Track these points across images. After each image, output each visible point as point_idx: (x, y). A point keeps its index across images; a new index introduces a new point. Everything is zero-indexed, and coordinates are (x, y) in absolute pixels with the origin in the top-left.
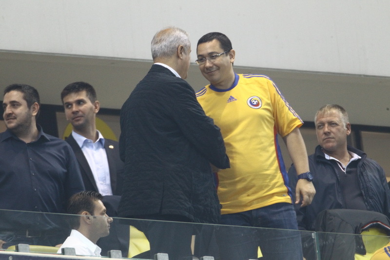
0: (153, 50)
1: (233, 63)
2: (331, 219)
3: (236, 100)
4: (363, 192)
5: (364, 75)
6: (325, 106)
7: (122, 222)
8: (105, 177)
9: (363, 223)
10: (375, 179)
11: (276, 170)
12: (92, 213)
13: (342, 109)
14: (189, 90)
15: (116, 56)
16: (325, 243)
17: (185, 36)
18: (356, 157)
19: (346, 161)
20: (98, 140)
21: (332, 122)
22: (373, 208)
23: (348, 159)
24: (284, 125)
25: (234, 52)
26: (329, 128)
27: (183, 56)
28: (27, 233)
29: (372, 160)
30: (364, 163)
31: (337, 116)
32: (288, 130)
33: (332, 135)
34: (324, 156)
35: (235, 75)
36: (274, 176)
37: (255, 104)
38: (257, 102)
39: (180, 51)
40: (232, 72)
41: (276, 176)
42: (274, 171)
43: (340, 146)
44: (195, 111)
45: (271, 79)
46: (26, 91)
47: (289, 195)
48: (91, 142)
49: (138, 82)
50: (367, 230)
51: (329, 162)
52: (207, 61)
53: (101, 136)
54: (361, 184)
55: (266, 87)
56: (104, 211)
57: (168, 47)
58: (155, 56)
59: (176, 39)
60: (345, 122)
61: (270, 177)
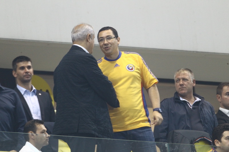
0: (73, 37)
1: (118, 45)
2: (177, 136)
3: (119, 66)
4: (202, 120)
5: (196, 52)
6: (180, 69)
7: (55, 137)
8: (38, 112)
9: (196, 138)
10: (209, 113)
11: (142, 107)
12: (35, 132)
13: (190, 71)
15: (50, 40)
16: (173, 150)
17: (91, 28)
18: (198, 99)
19: (192, 102)
20: (33, 90)
21: (185, 78)
23: (194, 101)
24: (147, 82)
25: (119, 38)
26: (183, 82)
27: (90, 40)
30: (202, 103)
31: (187, 74)
32: (149, 85)
33: (185, 86)
34: (180, 98)
35: (119, 52)
36: (140, 111)
37: (131, 68)
38: (132, 67)
39: (88, 38)
40: (118, 50)
41: (141, 111)
42: (141, 108)
43: (189, 92)
44: (97, 72)
47: (149, 122)
48: (29, 92)
49: (64, 56)
50: (198, 142)
51: (182, 102)
52: (106, 40)
53: (34, 88)
54: (201, 115)
55: (137, 59)
56: (44, 130)
57: (81, 35)
58: (73, 40)
59: (86, 30)
60: (192, 79)
61: (138, 111)
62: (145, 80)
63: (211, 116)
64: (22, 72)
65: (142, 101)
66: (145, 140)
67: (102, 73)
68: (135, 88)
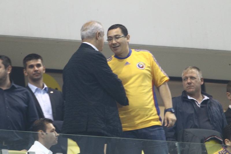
0: (82, 35)
1: (128, 42)
2: (187, 135)
3: (130, 64)
4: (210, 119)
6: (188, 67)
7: (63, 136)
8: (49, 110)
11: (153, 106)
12: (45, 131)
13: (198, 69)
14: (103, 58)
16: (183, 149)
17: (101, 26)
18: (206, 98)
19: (200, 100)
20: (44, 88)
21: (192, 77)
22: (215, 128)
23: (202, 99)
24: (158, 80)
25: (129, 36)
26: (191, 80)
27: (100, 38)
28: (4, 143)
29: (216, 100)
30: (211, 102)
31: (195, 73)
32: (160, 83)
33: (192, 84)
34: (187, 97)
35: (130, 50)
36: (151, 110)
37: (141, 66)
38: (142, 65)
40: (128, 48)
41: (152, 109)
42: (152, 106)
43: (197, 91)
45: (151, 52)
46: (4, 59)
47: (160, 121)
48: (40, 90)
50: (208, 141)
51: (190, 101)
52: (114, 40)
53: (45, 86)
54: (209, 114)
55: (148, 57)
56: (53, 129)
57: (91, 33)
58: (83, 38)
59: (95, 28)
60: (200, 77)
61: (149, 110)
62: (156, 78)
63: (219, 114)
64: (31, 70)
65: (153, 99)
66: (156, 139)
67: (112, 71)
68: (146, 86)
